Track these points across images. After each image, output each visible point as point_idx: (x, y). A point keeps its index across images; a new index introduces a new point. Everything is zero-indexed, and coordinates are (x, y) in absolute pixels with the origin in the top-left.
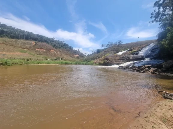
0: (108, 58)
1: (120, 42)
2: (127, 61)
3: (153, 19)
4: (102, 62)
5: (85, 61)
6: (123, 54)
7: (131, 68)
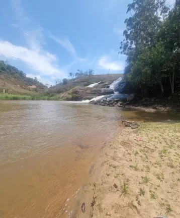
0: (77, 91)
1: (91, 72)
2: (98, 94)
3: (122, 50)
4: (70, 96)
5: (47, 95)
6: (94, 87)
7: (102, 102)
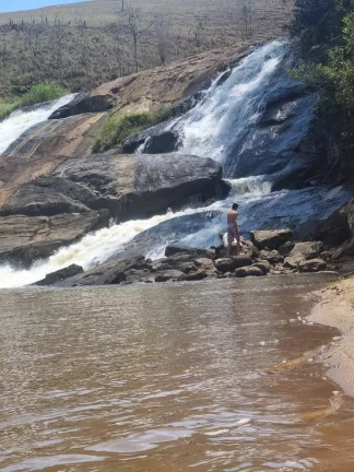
2: (94, 215)
